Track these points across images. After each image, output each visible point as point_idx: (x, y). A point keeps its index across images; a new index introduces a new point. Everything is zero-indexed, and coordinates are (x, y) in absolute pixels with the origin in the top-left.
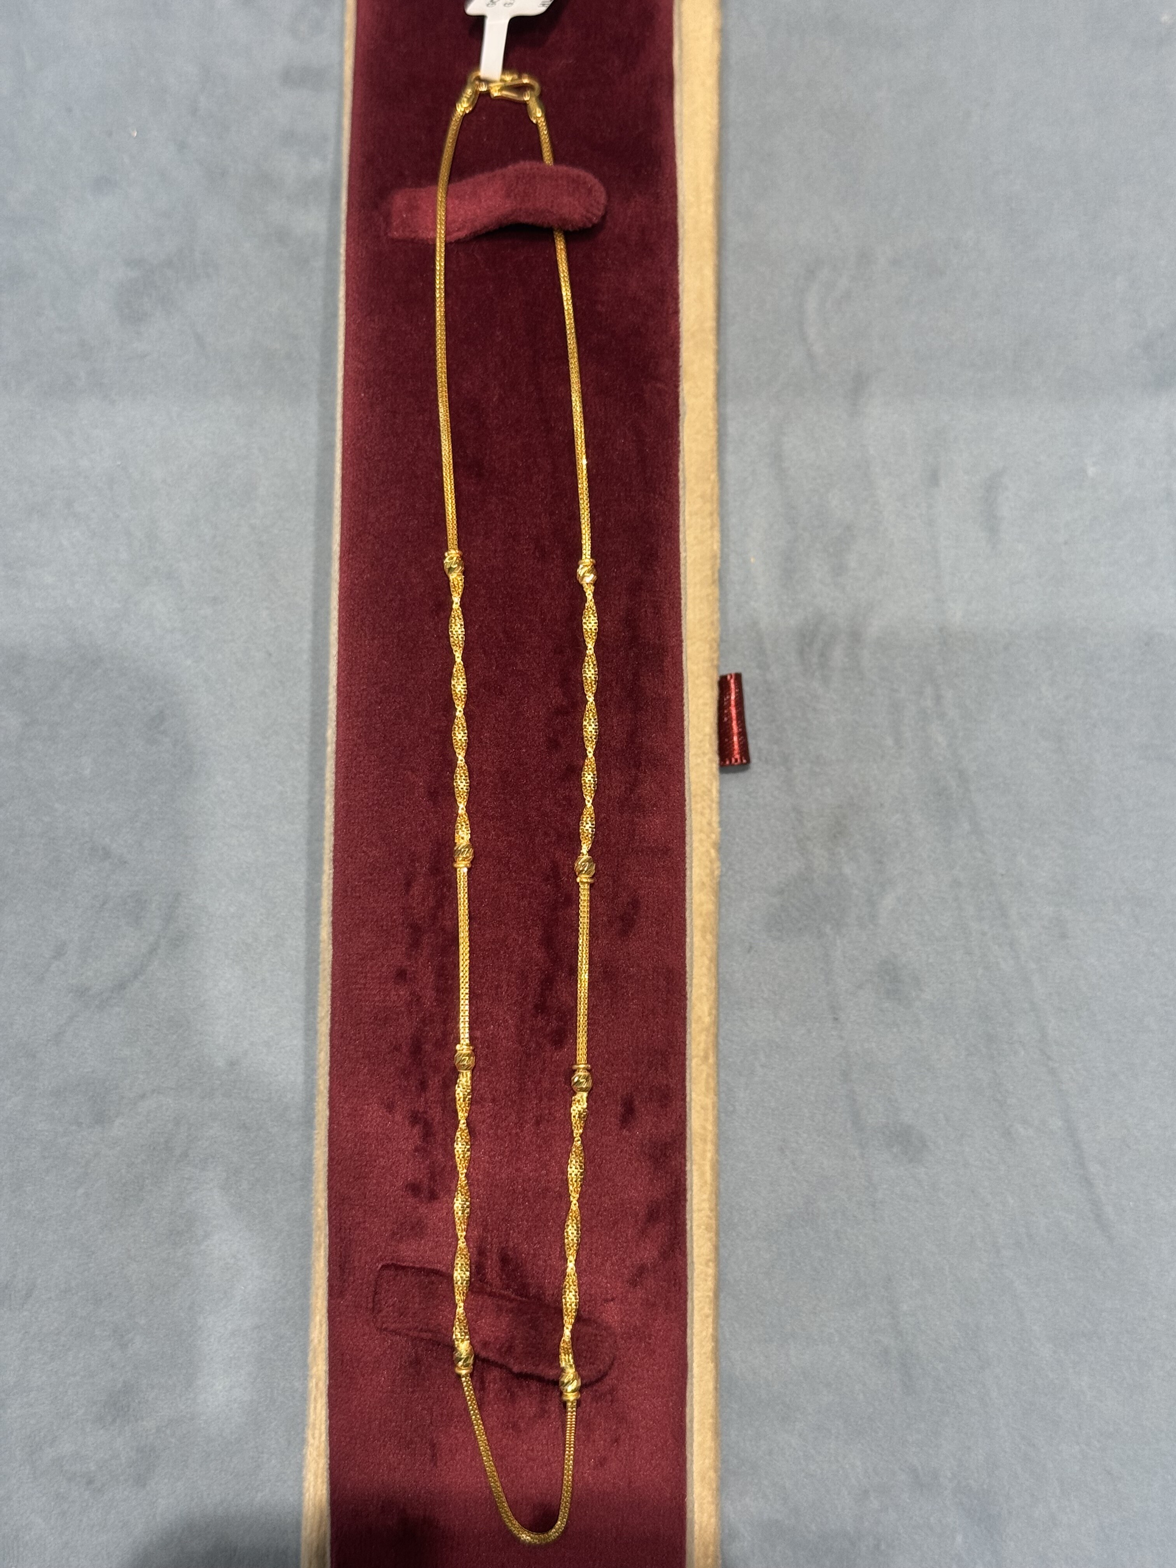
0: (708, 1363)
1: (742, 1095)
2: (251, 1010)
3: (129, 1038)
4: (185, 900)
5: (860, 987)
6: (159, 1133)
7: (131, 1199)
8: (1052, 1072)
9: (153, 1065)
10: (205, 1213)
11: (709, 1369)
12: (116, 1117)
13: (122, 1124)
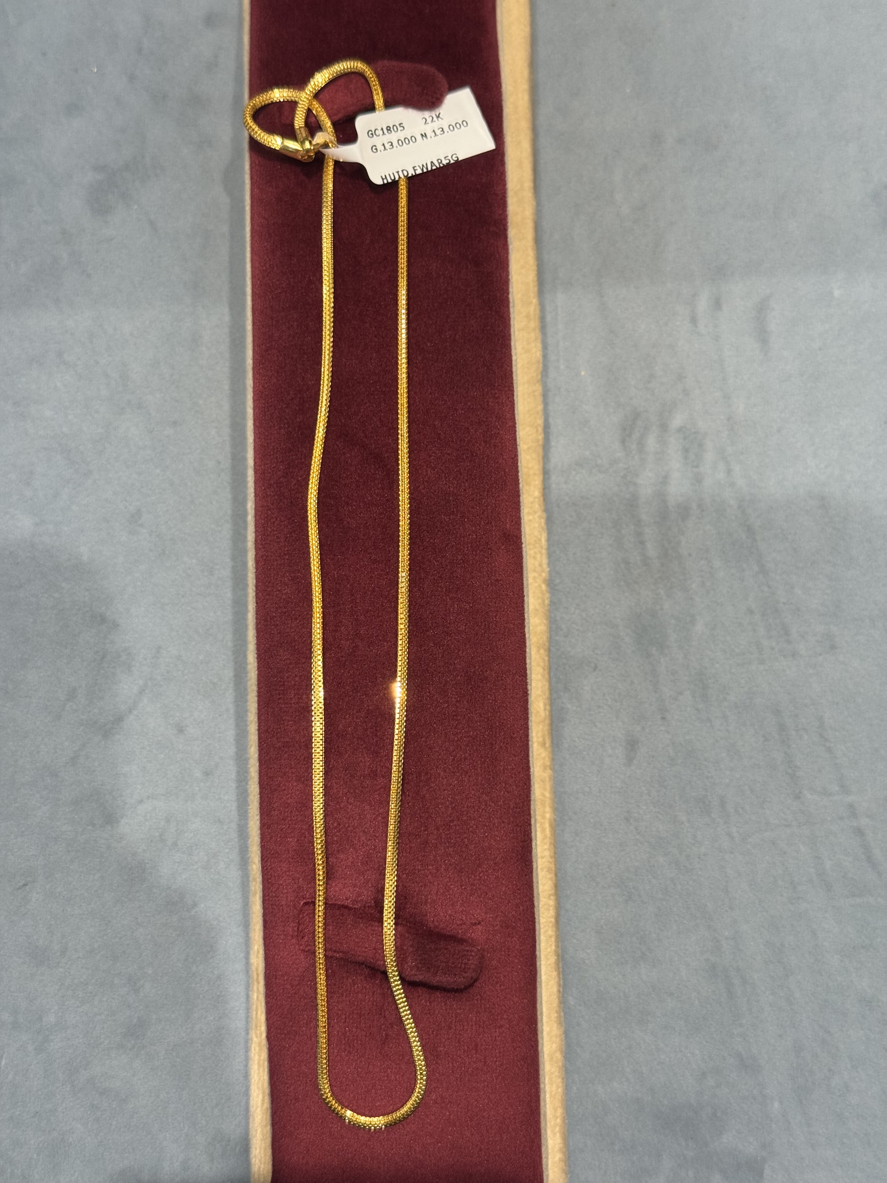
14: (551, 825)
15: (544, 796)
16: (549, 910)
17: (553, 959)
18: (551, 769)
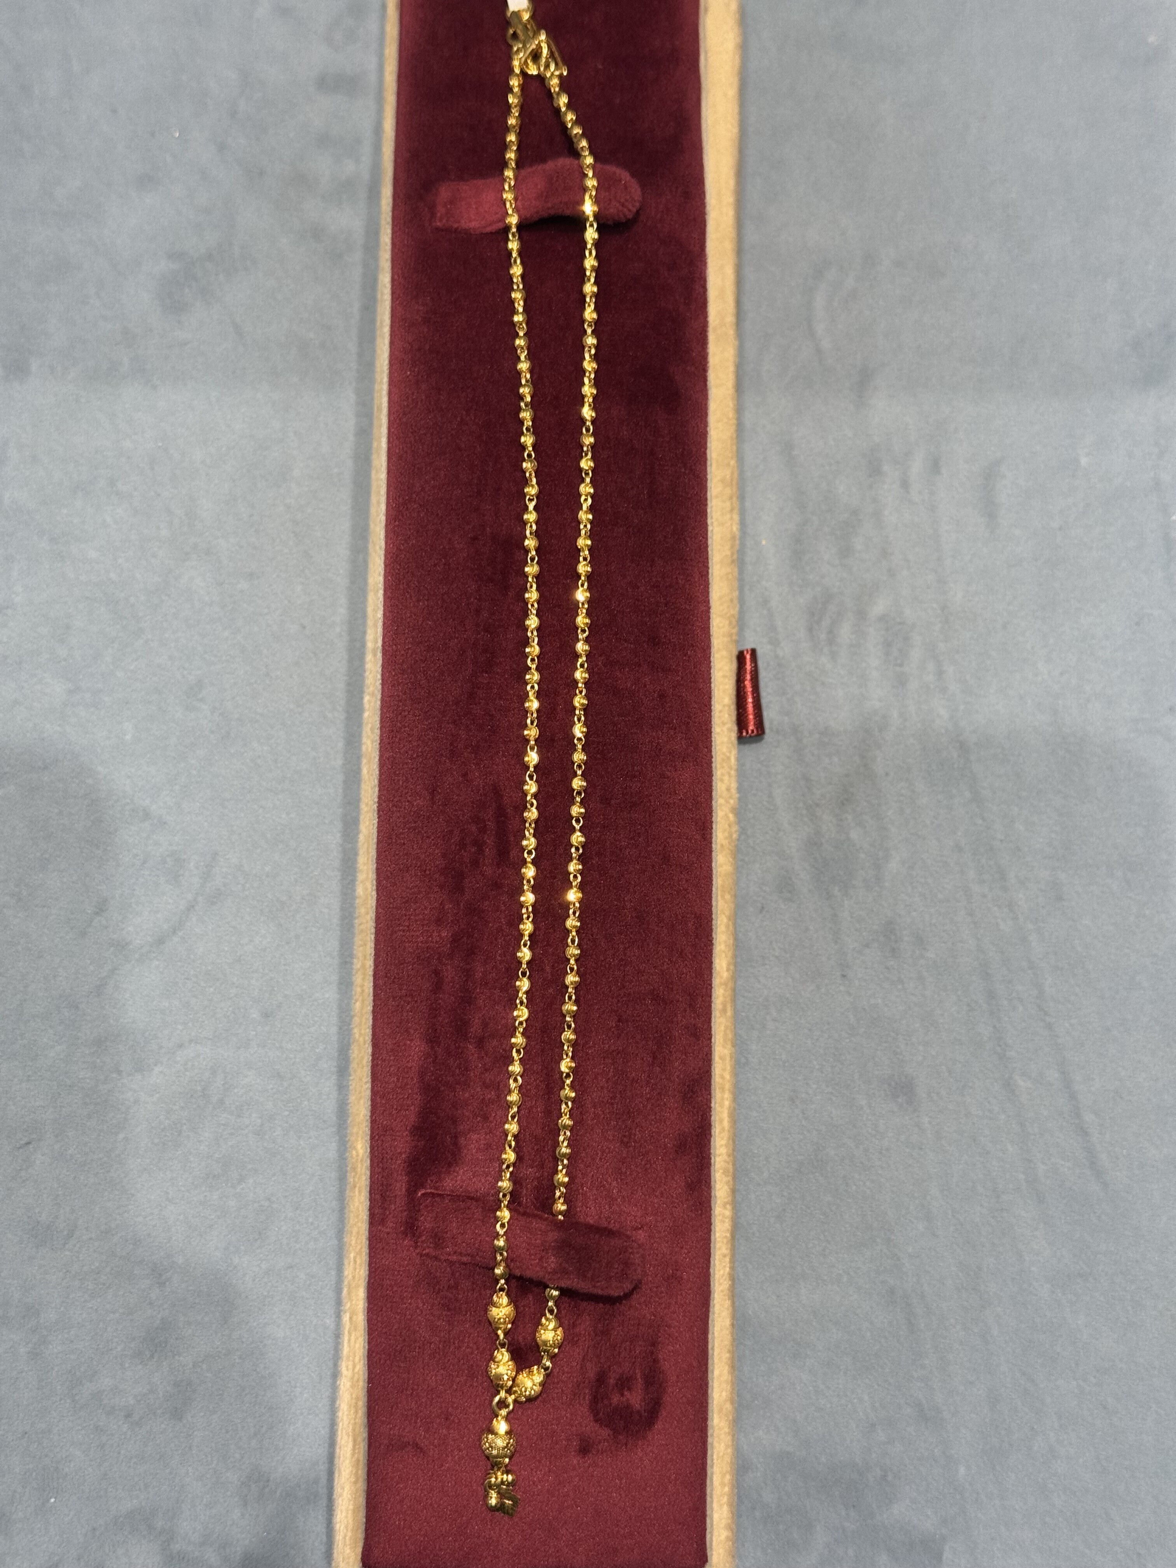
0: (726, 1300)
1: (754, 1047)
2: (285, 965)
3: (168, 990)
4: (222, 860)
5: (867, 946)
6: (196, 1081)
7: (170, 1144)
8: (1049, 1027)
9: (191, 1017)
10: (242, 1157)
11: (726, 1306)
12: (156, 1065)
13: (161, 1072)
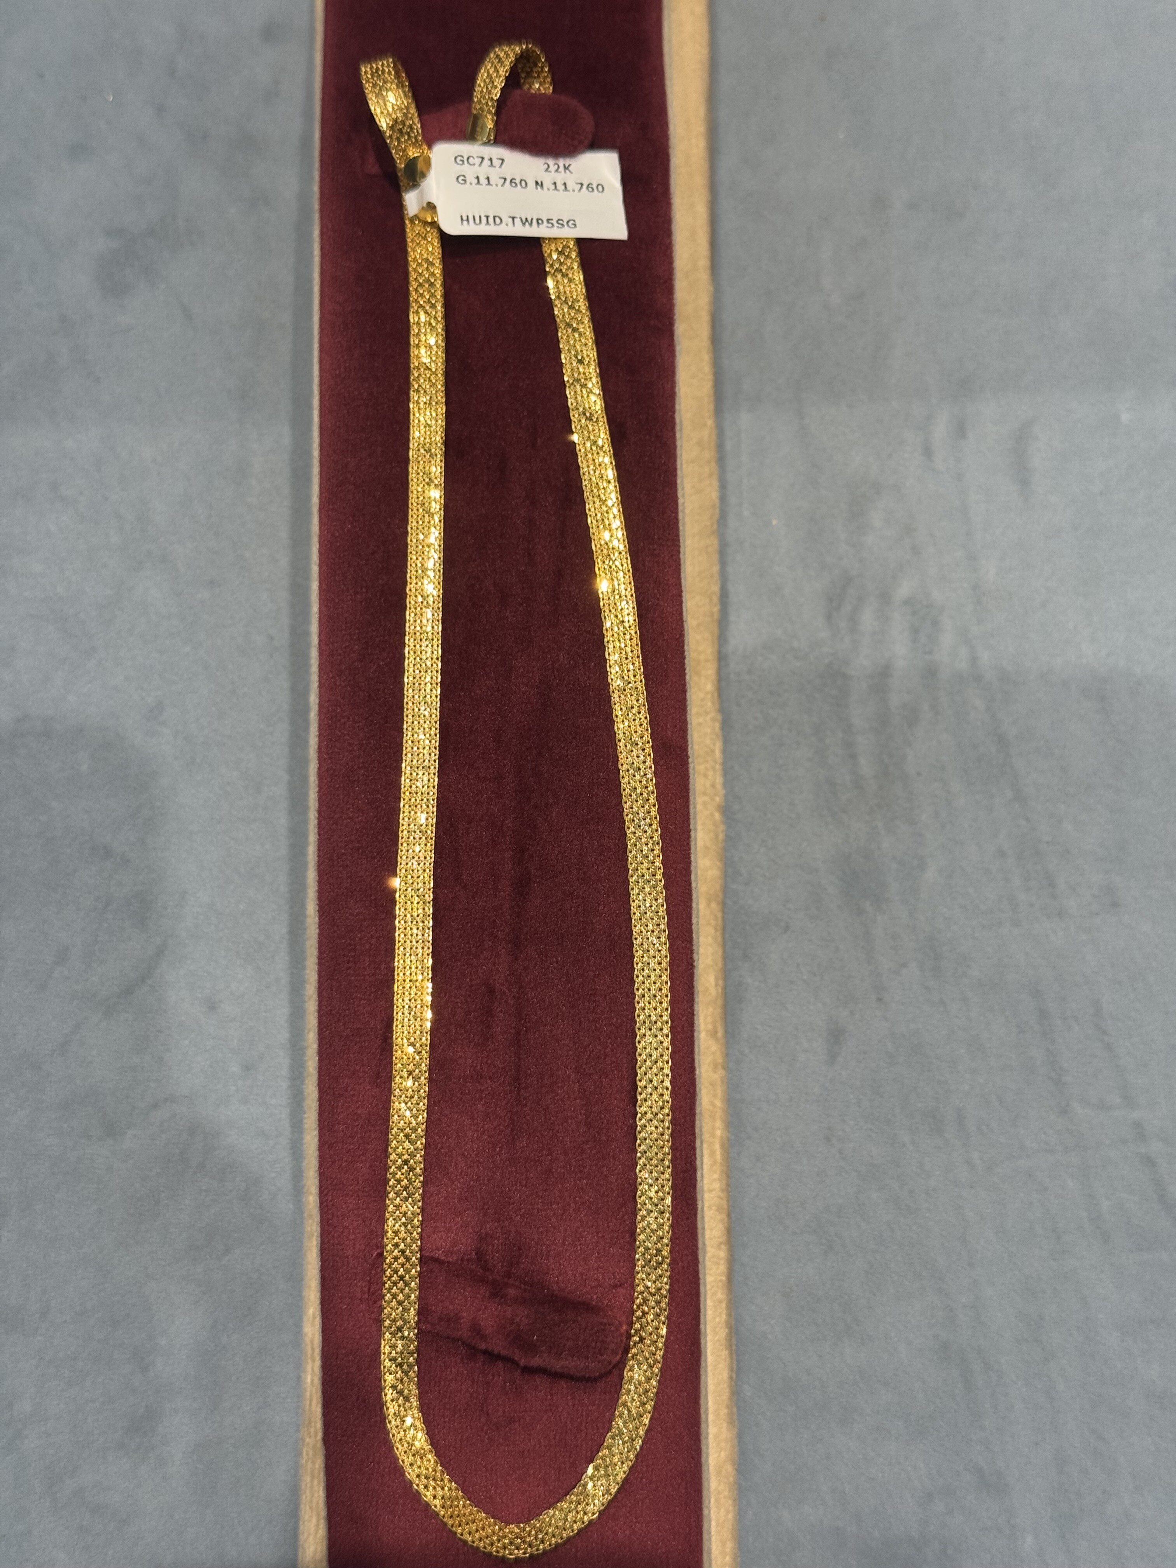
14: (722, 1146)
15: (713, 1104)
16: (718, 1264)
17: (723, 1333)
18: (724, 1069)
